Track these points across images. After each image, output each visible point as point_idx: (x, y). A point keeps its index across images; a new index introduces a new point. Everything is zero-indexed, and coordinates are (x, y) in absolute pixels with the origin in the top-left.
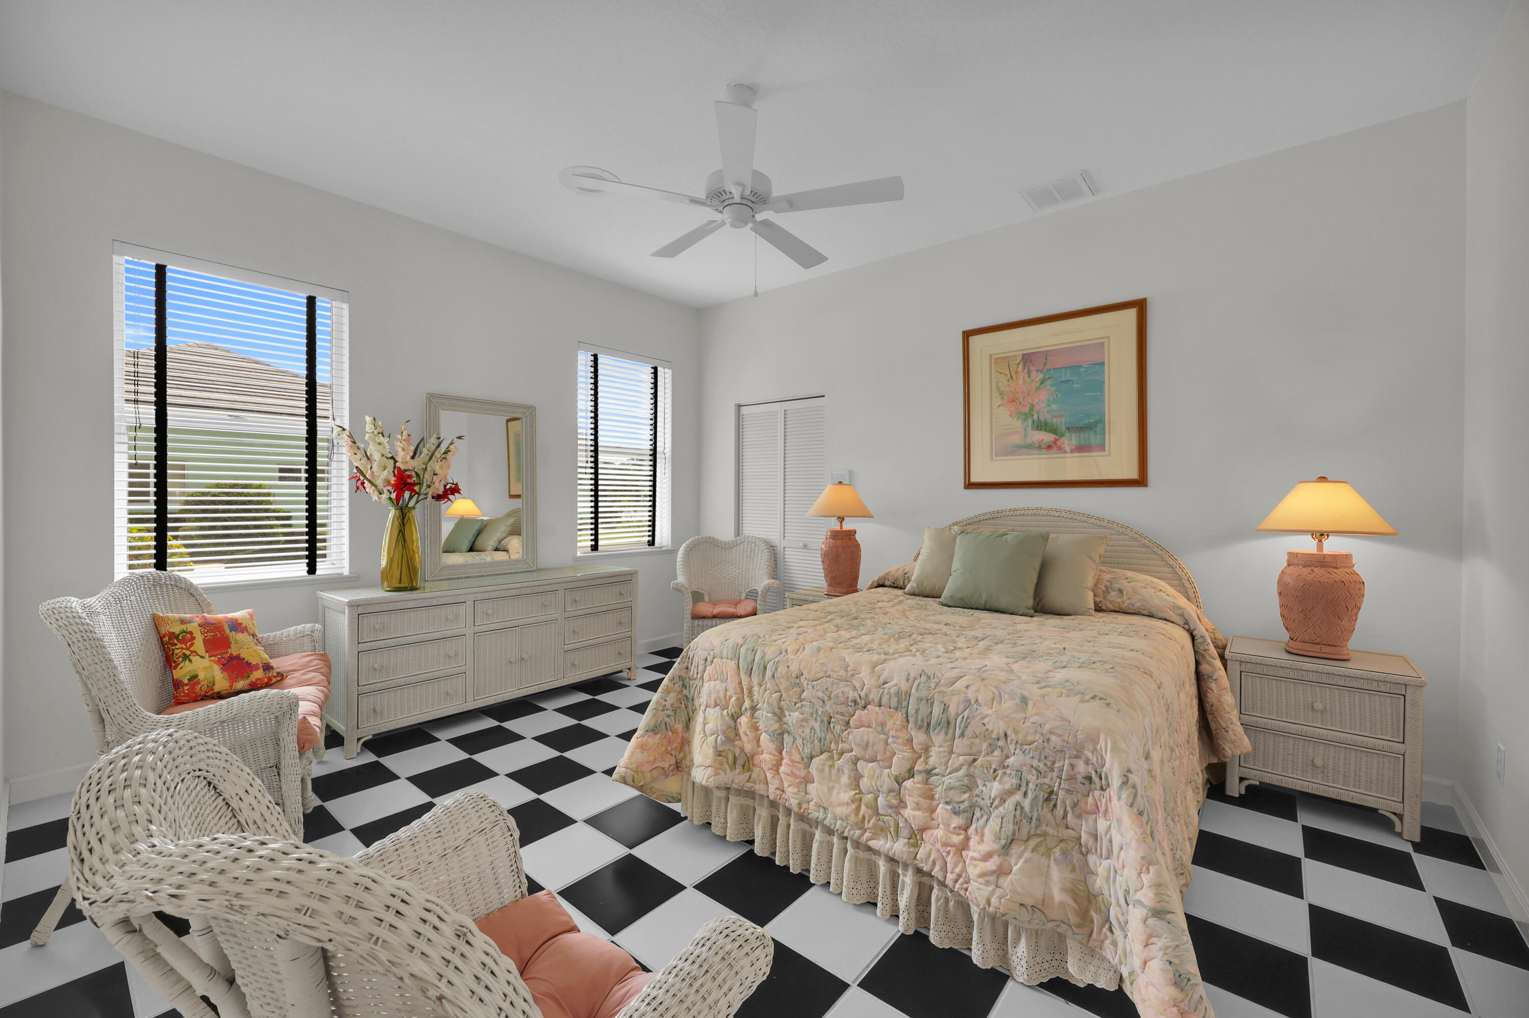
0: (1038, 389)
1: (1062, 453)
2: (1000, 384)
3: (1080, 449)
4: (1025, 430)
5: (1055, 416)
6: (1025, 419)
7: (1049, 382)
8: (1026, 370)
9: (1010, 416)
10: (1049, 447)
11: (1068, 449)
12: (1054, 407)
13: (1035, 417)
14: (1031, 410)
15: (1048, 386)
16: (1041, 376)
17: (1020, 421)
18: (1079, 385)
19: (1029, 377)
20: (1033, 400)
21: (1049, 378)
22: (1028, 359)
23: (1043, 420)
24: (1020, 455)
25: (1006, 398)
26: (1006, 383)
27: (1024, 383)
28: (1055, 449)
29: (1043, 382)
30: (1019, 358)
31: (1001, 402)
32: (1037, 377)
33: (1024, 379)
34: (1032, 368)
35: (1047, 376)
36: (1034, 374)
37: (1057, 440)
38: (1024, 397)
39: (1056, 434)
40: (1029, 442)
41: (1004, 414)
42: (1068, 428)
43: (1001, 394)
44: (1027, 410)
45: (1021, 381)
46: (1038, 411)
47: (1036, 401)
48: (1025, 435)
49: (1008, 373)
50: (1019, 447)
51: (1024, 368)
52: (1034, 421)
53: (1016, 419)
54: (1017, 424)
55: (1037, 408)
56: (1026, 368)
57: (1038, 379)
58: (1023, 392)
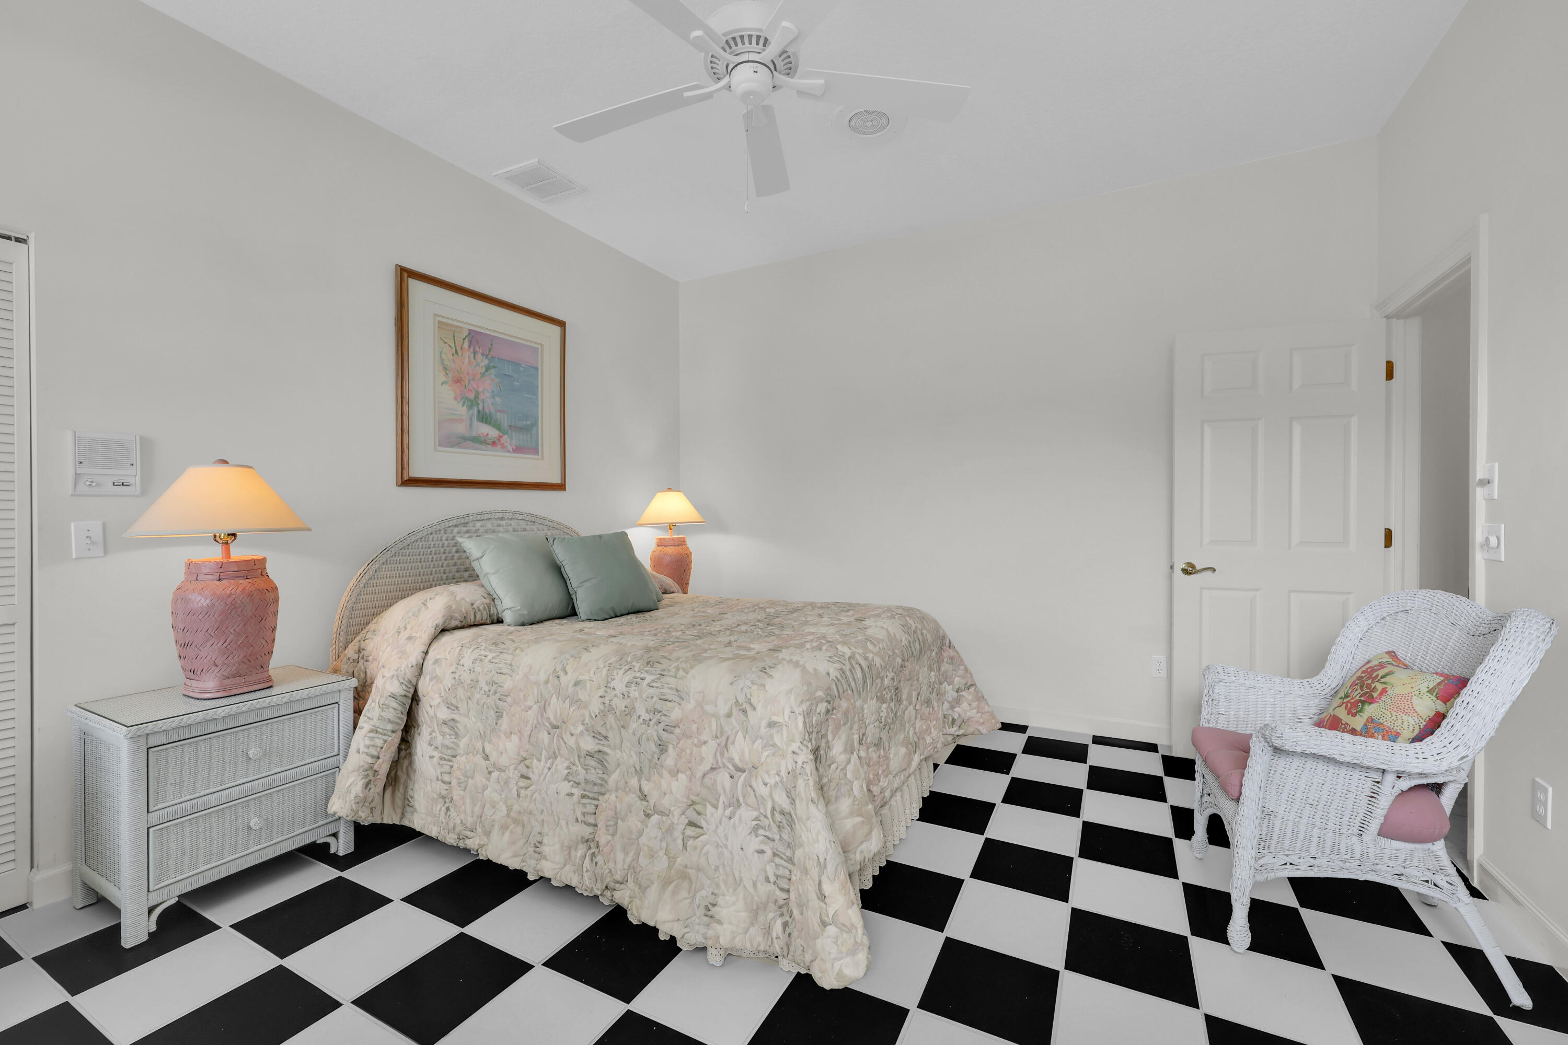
0: (483, 375)
1: (505, 452)
2: (444, 356)
3: (518, 450)
4: (471, 419)
5: (499, 411)
6: (470, 407)
7: (493, 371)
8: (471, 349)
9: (455, 399)
10: (494, 444)
11: (510, 448)
12: (498, 400)
13: (481, 407)
14: (476, 397)
15: (493, 376)
16: (486, 362)
17: (465, 407)
18: (518, 384)
19: (474, 358)
20: (478, 387)
21: (494, 367)
22: (475, 338)
23: (487, 412)
24: (466, 448)
25: (450, 375)
26: (450, 356)
27: (470, 363)
28: (499, 447)
29: (488, 368)
30: (466, 333)
31: (444, 379)
32: (482, 361)
33: (470, 360)
34: (477, 349)
35: (492, 364)
36: (479, 356)
37: (500, 437)
38: (469, 381)
39: (499, 430)
40: (474, 434)
41: (448, 394)
42: (510, 426)
43: (445, 369)
44: (471, 396)
45: (466, 361)
46: (483, 400)
47: (481, 389)
48: (471, 426)
49: (453, 345)
50: (465, 439)
51: (470, 347)
52: (479, 411)
53: (461, 403)
54: (462, 410)
55: (482, 397)
56: (472, 348)
57: (482, 364)
58: (468, 374)
